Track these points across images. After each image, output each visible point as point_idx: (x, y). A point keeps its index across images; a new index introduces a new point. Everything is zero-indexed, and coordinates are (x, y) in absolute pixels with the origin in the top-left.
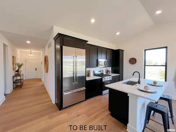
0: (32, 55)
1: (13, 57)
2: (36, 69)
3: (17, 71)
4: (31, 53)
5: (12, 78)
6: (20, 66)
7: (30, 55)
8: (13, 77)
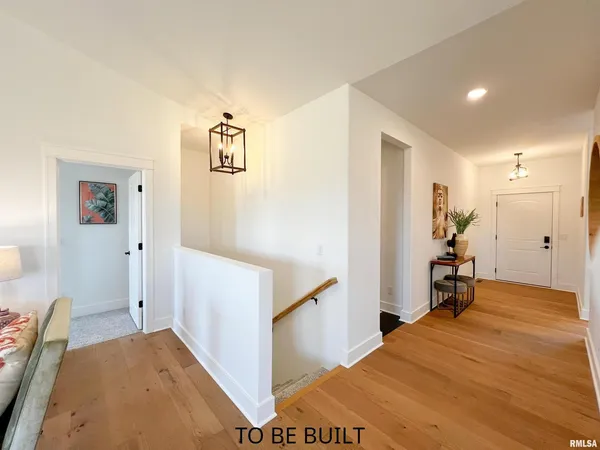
0: (522, 173)
1: (435, 187)
2: (547, 240)
3: (452, 243)
4: (518, 166)
5: (427, 266)
6: (463, 223)
7: (513, 175)
8: (433, 264)
